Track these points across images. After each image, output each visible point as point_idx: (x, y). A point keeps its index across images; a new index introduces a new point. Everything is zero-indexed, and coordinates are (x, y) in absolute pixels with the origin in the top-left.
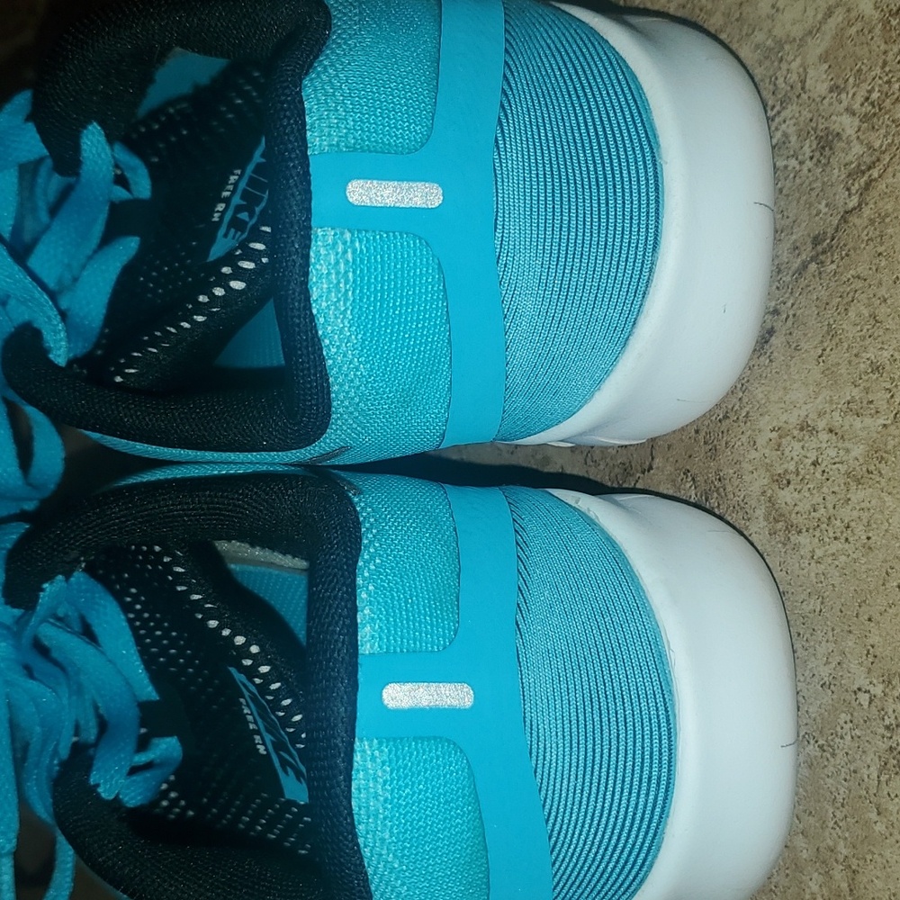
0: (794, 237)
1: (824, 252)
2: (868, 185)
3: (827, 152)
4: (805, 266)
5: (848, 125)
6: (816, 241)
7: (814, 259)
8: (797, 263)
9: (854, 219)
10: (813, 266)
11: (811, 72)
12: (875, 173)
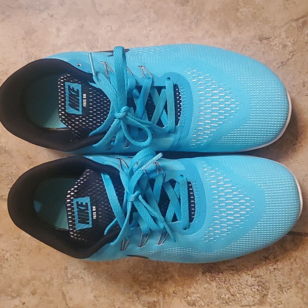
0: (277, 62)
1: (283, 65)
2: (293, 55)
3: (285, 48)
4: (279, 67)
5: (290, 44)
6: (282, 63)
7: (281, 66)
8: (278, 66)
9: (290, 60)
10: (281, 67)
11: (282, 33)
12: (295, 53)
